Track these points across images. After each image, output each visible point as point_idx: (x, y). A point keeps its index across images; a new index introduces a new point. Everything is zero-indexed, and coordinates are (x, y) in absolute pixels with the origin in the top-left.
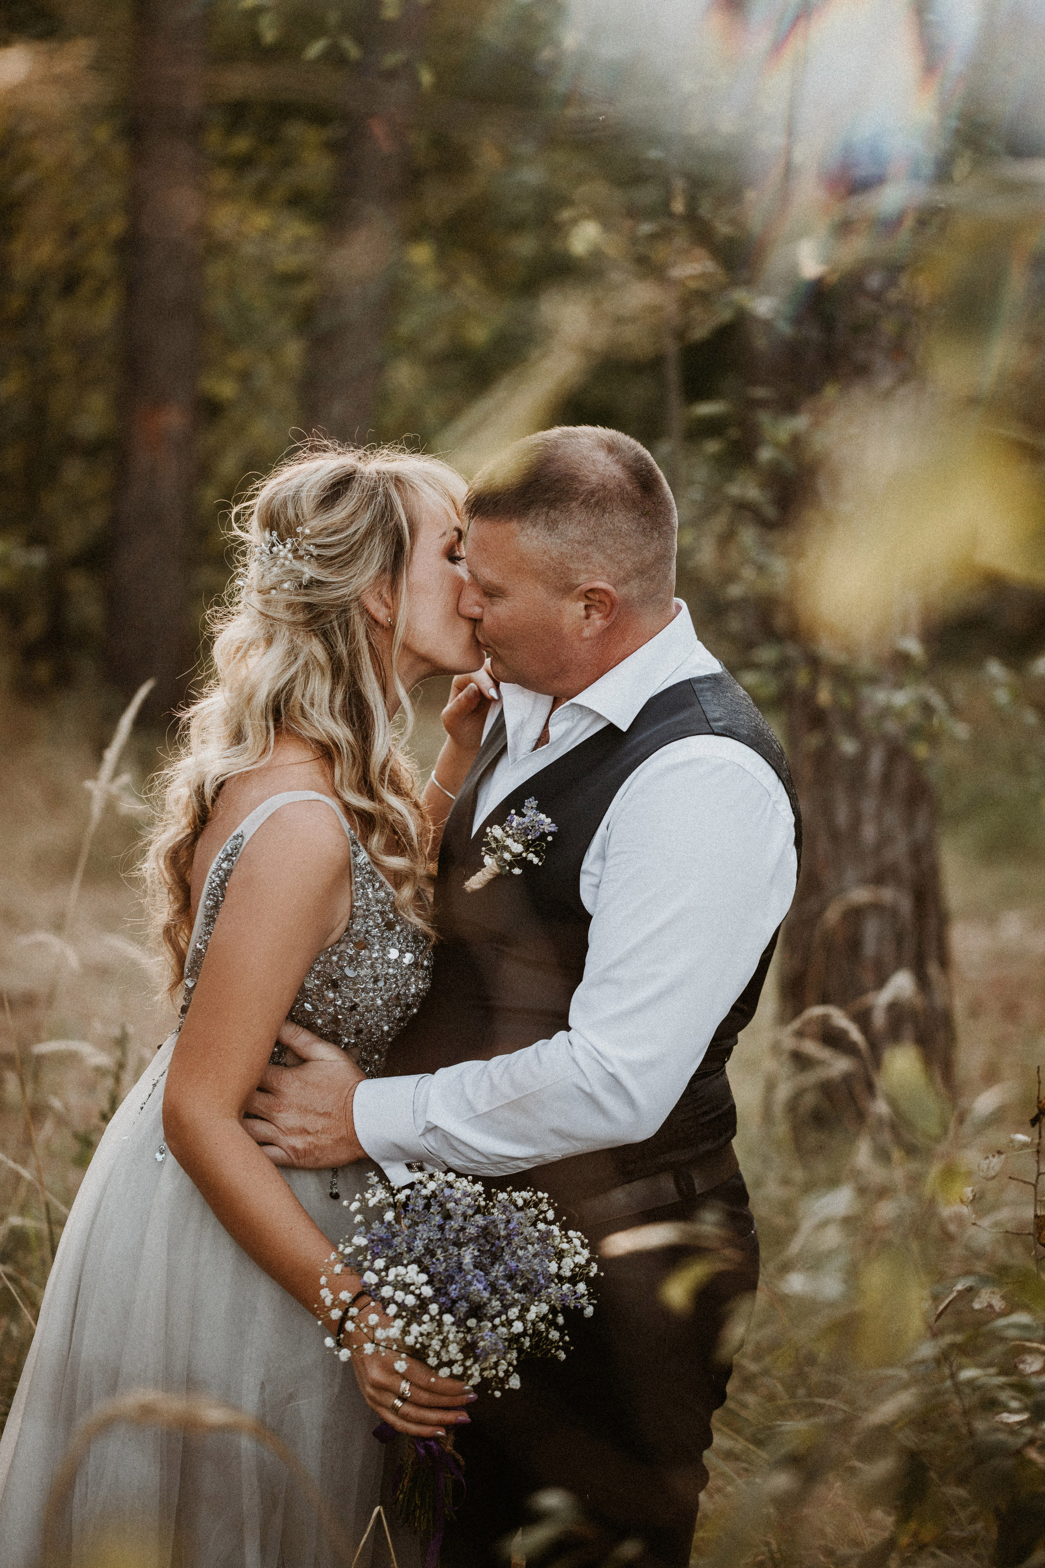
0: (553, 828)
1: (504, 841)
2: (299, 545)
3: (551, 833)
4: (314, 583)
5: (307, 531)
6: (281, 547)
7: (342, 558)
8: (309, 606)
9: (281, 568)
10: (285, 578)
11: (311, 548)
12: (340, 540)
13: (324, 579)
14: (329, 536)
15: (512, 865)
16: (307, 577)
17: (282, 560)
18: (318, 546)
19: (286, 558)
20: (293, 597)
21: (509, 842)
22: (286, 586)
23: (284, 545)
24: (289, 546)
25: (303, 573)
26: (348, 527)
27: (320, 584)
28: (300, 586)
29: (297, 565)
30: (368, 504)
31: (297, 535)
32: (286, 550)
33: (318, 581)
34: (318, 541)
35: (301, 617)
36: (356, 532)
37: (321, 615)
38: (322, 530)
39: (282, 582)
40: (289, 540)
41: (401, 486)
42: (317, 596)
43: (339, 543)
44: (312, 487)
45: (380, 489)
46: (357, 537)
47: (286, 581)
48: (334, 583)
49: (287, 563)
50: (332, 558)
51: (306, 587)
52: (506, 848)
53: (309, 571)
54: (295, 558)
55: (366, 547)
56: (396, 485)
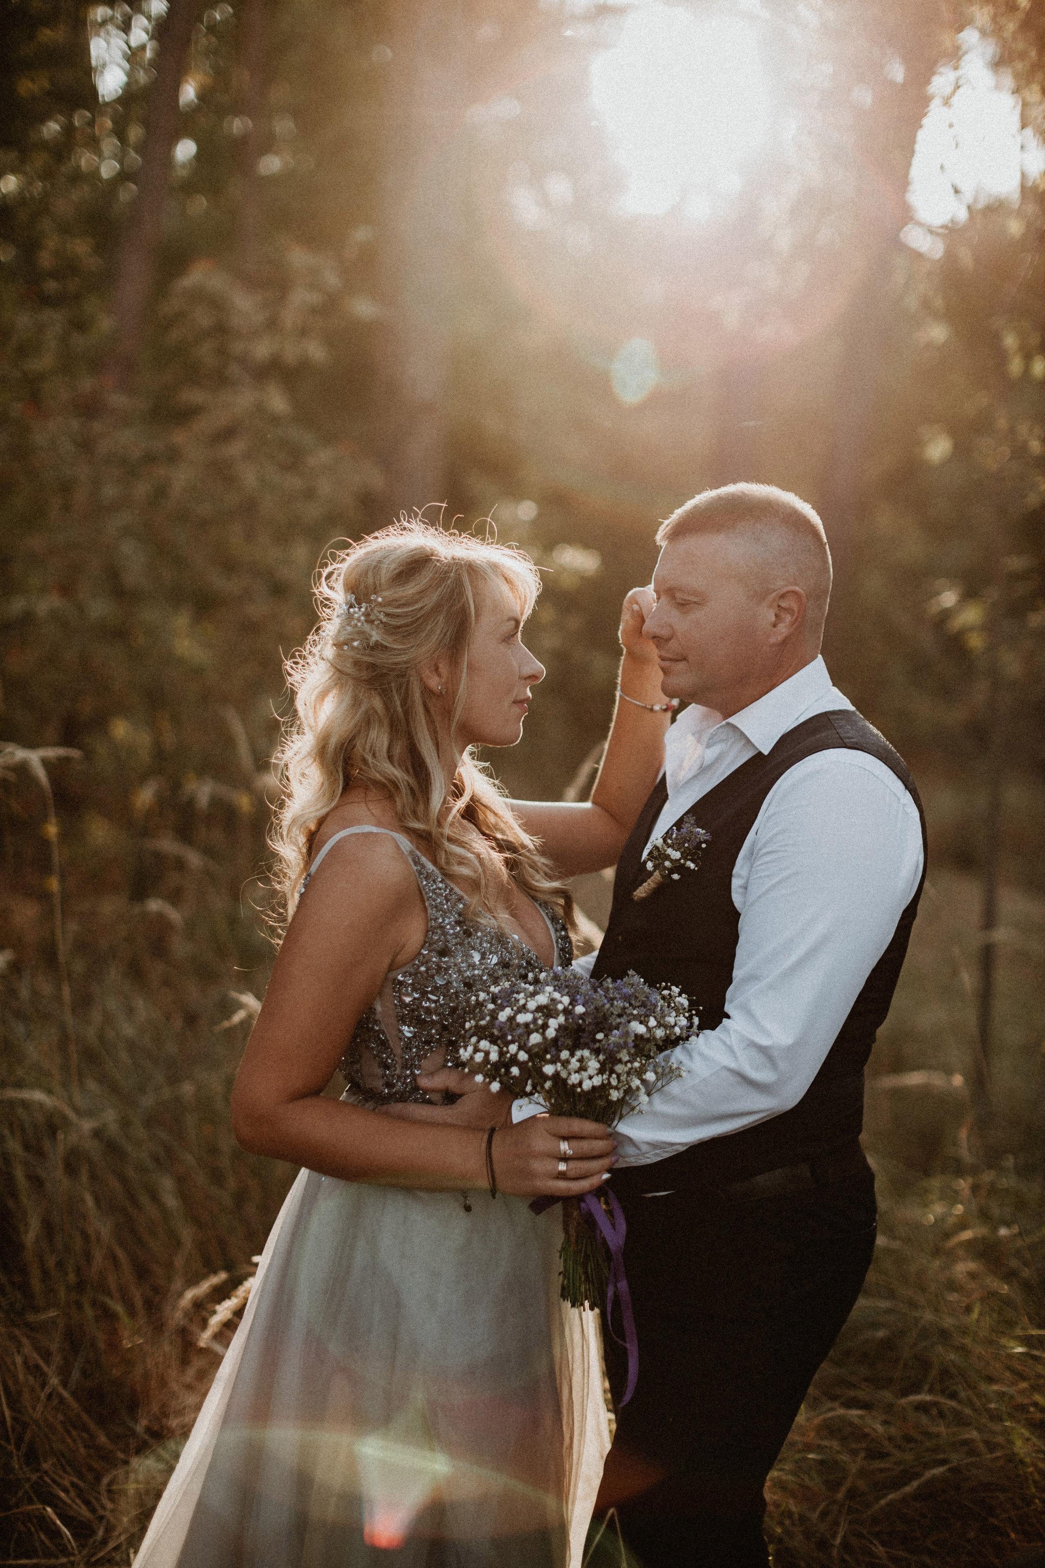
0: (708, 837)
1: (666, 851)
2: (371, 610)
3: (705, 842)
4: (378, 647)
5: (380, 599)
6: (356, 609)
7: (406, 629)
8: (372, 666)
9: (354, 627)
10: (356, 637)
11: (382, 616)
12: (407, 612)
13: (388, 645)
14: (398, 607)
15: (672, 871)
16: (374, 639)
17: (356, 622)
18: (387, 615)
19: (359, 620)
20: (359, 656)
21: (670, 851)
22: (356, 644)
23: (360, 608)
24: (363, 610)
25: (371, 636)
26: (417, 602)
27: (384, 648)
28: (368, 646)
29: (367, 627)
30: (438, 586)
31: (369, 601)
32: (361, 613)
33: (382, 645)
34: (389, 610)
35: (364, 674)
36: (421, 608)
37: (383, 675)
38: (393, 601)
39: (353, 640)
40: (364, 605)
41: (472, 573)
42: (381, 659)
43: (406, 615)
44: (393, 561)
45: (452, 574)
46: (423, 612)
47: (357, 640)
48: (395, 649)
49: (359, 624)
50: (399, 627)
51: (372, 649)
52: (668, 857)
53: (376, 636)
54: (366, 621)
55: (430, 623)
56: (469, 574)
